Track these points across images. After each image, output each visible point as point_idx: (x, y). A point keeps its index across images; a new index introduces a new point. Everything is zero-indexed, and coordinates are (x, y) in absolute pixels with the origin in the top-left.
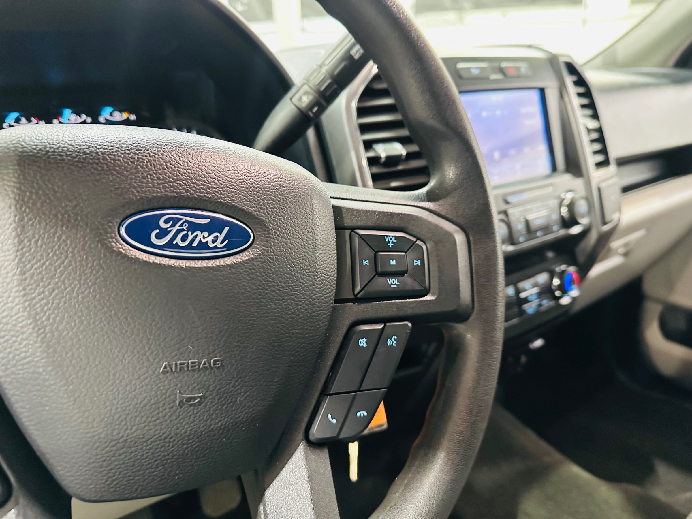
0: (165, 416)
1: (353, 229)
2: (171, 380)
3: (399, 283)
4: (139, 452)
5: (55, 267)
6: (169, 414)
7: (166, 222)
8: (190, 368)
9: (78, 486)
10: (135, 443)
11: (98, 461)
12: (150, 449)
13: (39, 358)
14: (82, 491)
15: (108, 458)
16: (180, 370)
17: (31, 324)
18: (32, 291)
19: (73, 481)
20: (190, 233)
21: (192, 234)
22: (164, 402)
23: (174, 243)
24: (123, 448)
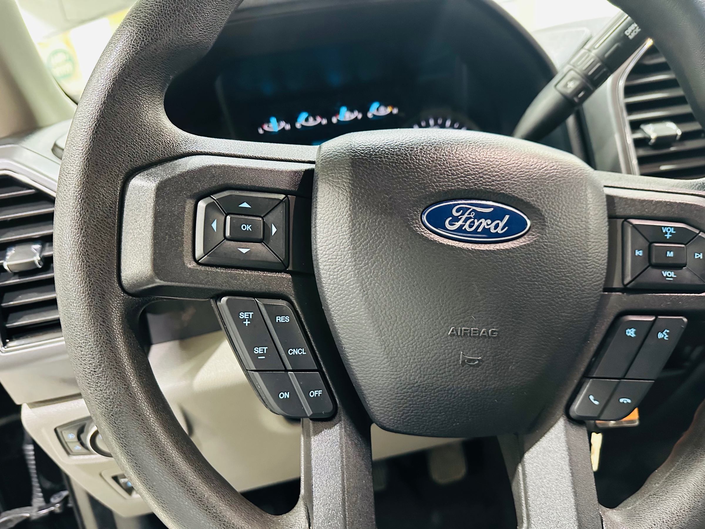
0: (450, 371)
1: (626, 218)
2: (456, 342)
3: (675, 276)
4: (428, 397)
5: (376, 245)
6: (453, 370)
7: (457, 211)
8: (472, 335)
9: (382, 416)
10: (426, 389)
11: (397, 398)
12: (437, 396)
14: (384, 420)
15: (405, 398)
16: (464, 335)
17: (359, 287)
19: (378, 410)
20: (476, 220)
21: (478, 221)
22: (450, 359)
23: (463, 228)
24: (417, 392)
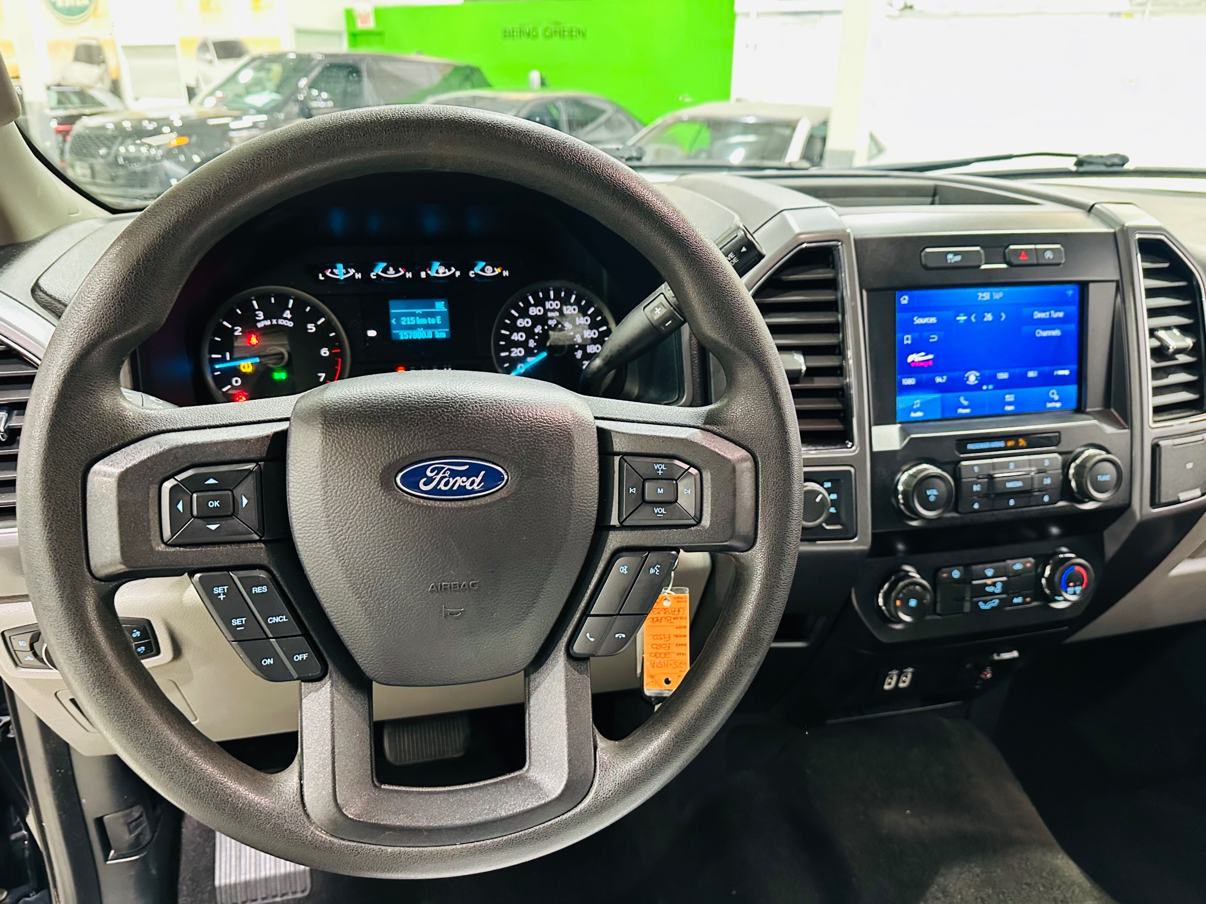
0: (433, 625)
1: (623, 455)
2: (437, 597)
3: (665, 512)
5: (350, 511)
6: (437, 623)
7: (432, 471)
8: (452, 590)
13: (341, 578)
15: (392, 653)
16: (445, 590)
17: (334, 553)
18: (334, 529)
20: (451, 479)
21: (453, 479)
22: (432, 614)
23: (438, 488)
